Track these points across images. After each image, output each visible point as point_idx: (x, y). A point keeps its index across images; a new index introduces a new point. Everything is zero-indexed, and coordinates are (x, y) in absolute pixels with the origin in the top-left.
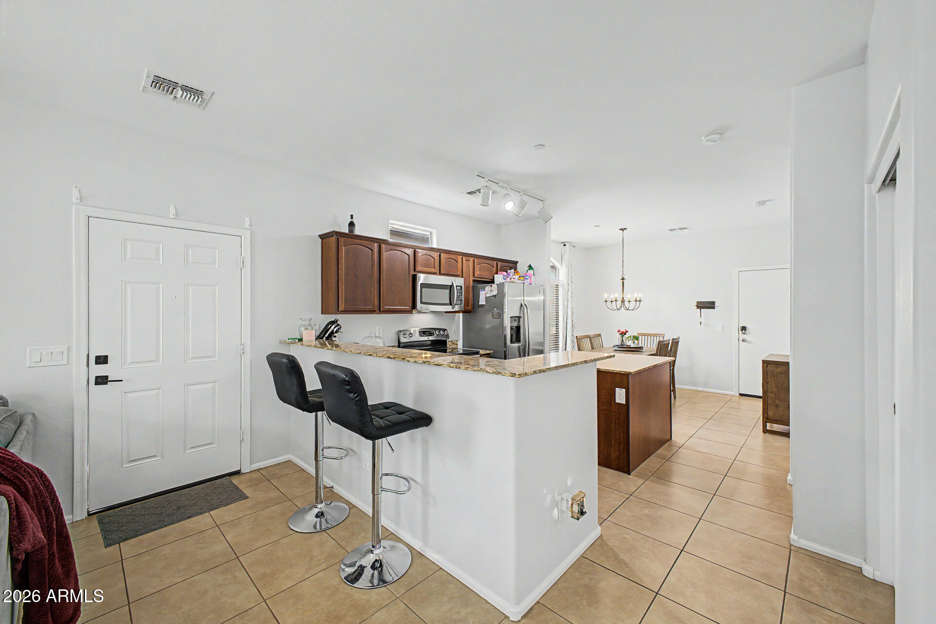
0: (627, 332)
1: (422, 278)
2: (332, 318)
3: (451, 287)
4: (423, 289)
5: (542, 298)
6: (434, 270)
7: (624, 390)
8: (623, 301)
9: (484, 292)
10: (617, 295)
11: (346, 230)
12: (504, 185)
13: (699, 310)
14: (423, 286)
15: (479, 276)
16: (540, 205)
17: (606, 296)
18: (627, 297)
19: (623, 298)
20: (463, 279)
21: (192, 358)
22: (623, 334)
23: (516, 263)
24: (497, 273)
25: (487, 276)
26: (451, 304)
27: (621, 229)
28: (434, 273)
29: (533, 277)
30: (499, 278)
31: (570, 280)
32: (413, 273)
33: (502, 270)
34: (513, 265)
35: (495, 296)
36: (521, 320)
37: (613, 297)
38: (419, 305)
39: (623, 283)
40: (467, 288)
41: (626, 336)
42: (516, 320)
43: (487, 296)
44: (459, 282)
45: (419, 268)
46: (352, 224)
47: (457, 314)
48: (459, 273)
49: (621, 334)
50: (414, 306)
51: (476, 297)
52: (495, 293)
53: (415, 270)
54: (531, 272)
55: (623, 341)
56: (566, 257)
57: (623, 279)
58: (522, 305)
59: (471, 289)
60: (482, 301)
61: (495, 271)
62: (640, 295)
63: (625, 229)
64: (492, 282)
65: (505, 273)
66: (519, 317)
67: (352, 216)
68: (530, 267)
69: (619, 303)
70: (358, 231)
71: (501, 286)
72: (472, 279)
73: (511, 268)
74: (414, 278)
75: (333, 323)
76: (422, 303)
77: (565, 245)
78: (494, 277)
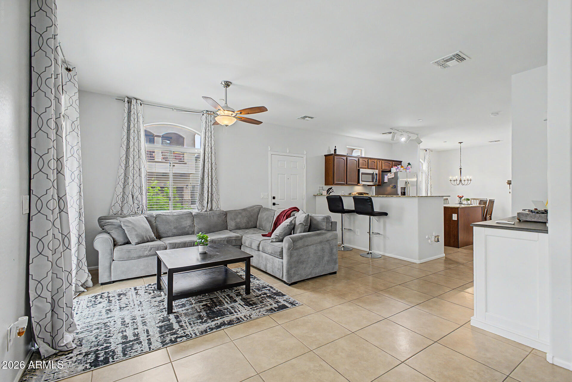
0: (463, 196)
1: (362, 171)
2: (330, 187)
3: (373, 174)
4: (362, 175)
5: (416, 179)
6: (366, 167)
7: (456, 215)
8: (461, 181)
9: (387, 176)
10: (457, 177)
11: (333, 152)
12: (401, 131)
13: (509, 185)
14: (362, 174)
15: (385, 169)
16: (416, 136)
17: (450, 178)
18: (463, 178)
19: (461, 179)
20: (378, 170)
21: (292, 199)
22: (461, 198)
23: (401, 162)
24: (392, 167)
25: (387, 169)
26: (372, 182)
27: (459, 143)
28: (366, 168)
29: (411, 169)
30: (394, 170)
31: (429, 169)
32: (358, 168)
33: (395, 166)
34: (399, 163)
35: (393, 178)
36: (406, 189)
37: (454, 178)
38: (361, 182)
39: (461, 171)
40: (379, 174)
41: (463, 198)
42: (403, 189)
43: (389, 178)
44: (376, 171)
45: (360, 166)
46: (335, 150)
47: (373, 187)
48: (376, 168)
49: (459, 198)
50: (359, 182)
51: (383, 178)
52: (393, 176)
53: (359, 167)
54: (409, 166)
55: (460, 201)
56: (427, 157)
57: (461, 169)
58: (406, 182)
59: (381, 174)
60: (386, 180)
61: (391, 166)
62: (471, 177)
63: (462, 142)
64: (390, 171)
65: (396, 167)
66: (405, 188)
67: (335, 147)
68: (409, 164)
69: (458, 181)
70: (337, 153)
71: (396, 174)
72: (381, 170)
73: (399, 165)
74: (359, 170)
75: (331, 188)
76: (362, 181)
77: (426, 151)
78: (391, 169)
